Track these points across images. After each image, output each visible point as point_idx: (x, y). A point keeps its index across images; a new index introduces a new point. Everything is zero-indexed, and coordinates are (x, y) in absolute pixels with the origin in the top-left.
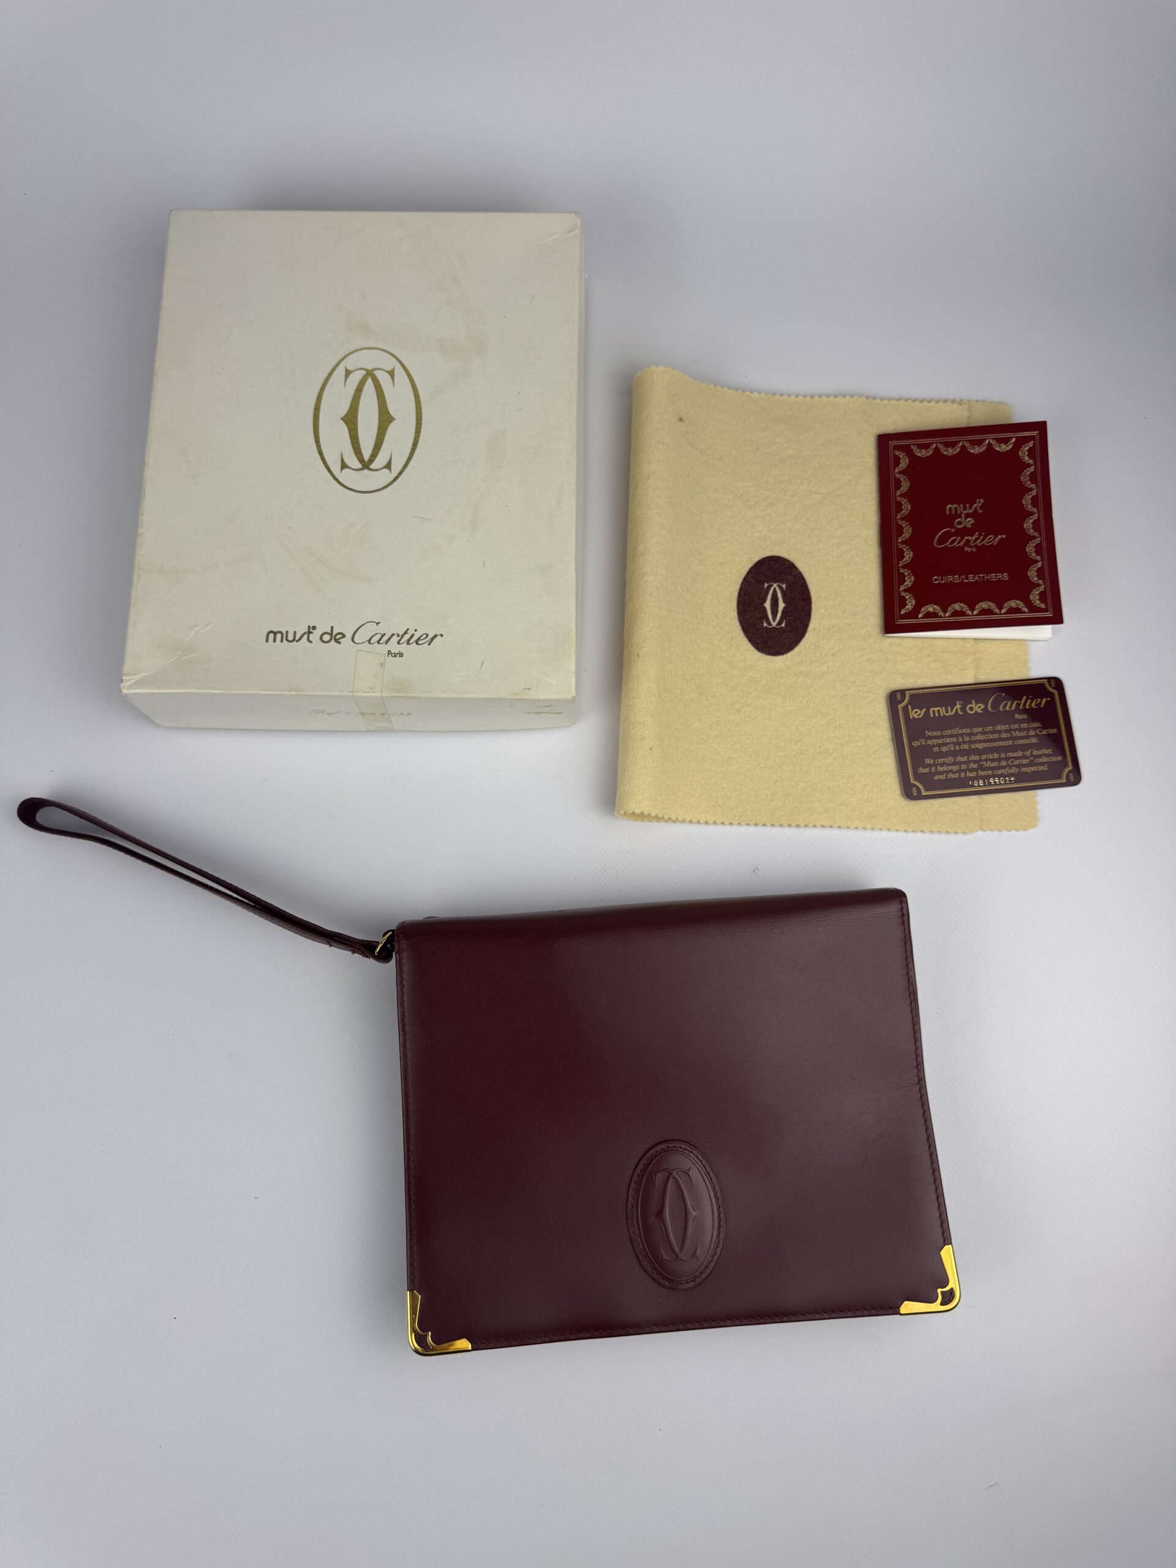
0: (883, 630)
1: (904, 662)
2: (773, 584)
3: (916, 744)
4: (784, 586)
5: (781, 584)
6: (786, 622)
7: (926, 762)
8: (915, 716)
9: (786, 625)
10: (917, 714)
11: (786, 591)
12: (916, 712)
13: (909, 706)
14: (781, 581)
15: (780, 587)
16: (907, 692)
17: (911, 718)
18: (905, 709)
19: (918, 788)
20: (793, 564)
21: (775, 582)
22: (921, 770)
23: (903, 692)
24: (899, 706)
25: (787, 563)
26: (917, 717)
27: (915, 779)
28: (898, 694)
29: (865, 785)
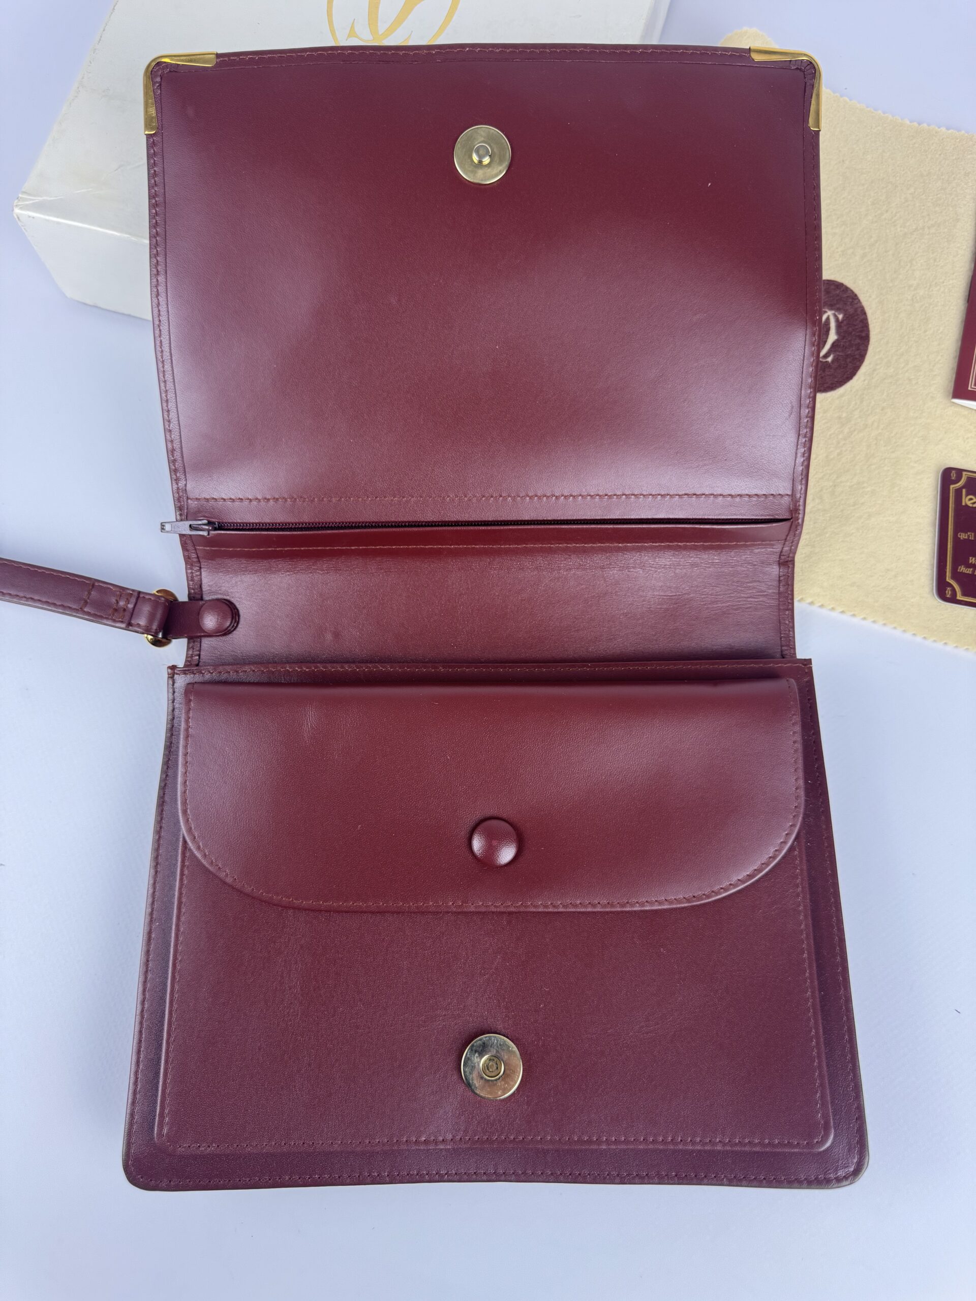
0: (951, 390)
1: (968, 438)
2: (827, 310)
3: (962, 536)
4: (840, 317)
5: (836, 313)
6: (834, 357)
7: (970, 562)
8: (969, 503)
9: (833, 361)
10: (972, 501)
11: (842, 322)
12: (971, 499)
13: (964, 491)
14: (838, 310)
15: (835, 316)
16: (964, 473)
17: (964, 504)
18: (958, 492)
19: (954, 590)
20: (856, 295)
21: (831, 309)
22: (962, 569)
23: (960, 472)
24: (952, 486)
25: (849, 292)
26: (971, 505)
27: (953, 577)
28: (953, 472)
29: (888, 570)
